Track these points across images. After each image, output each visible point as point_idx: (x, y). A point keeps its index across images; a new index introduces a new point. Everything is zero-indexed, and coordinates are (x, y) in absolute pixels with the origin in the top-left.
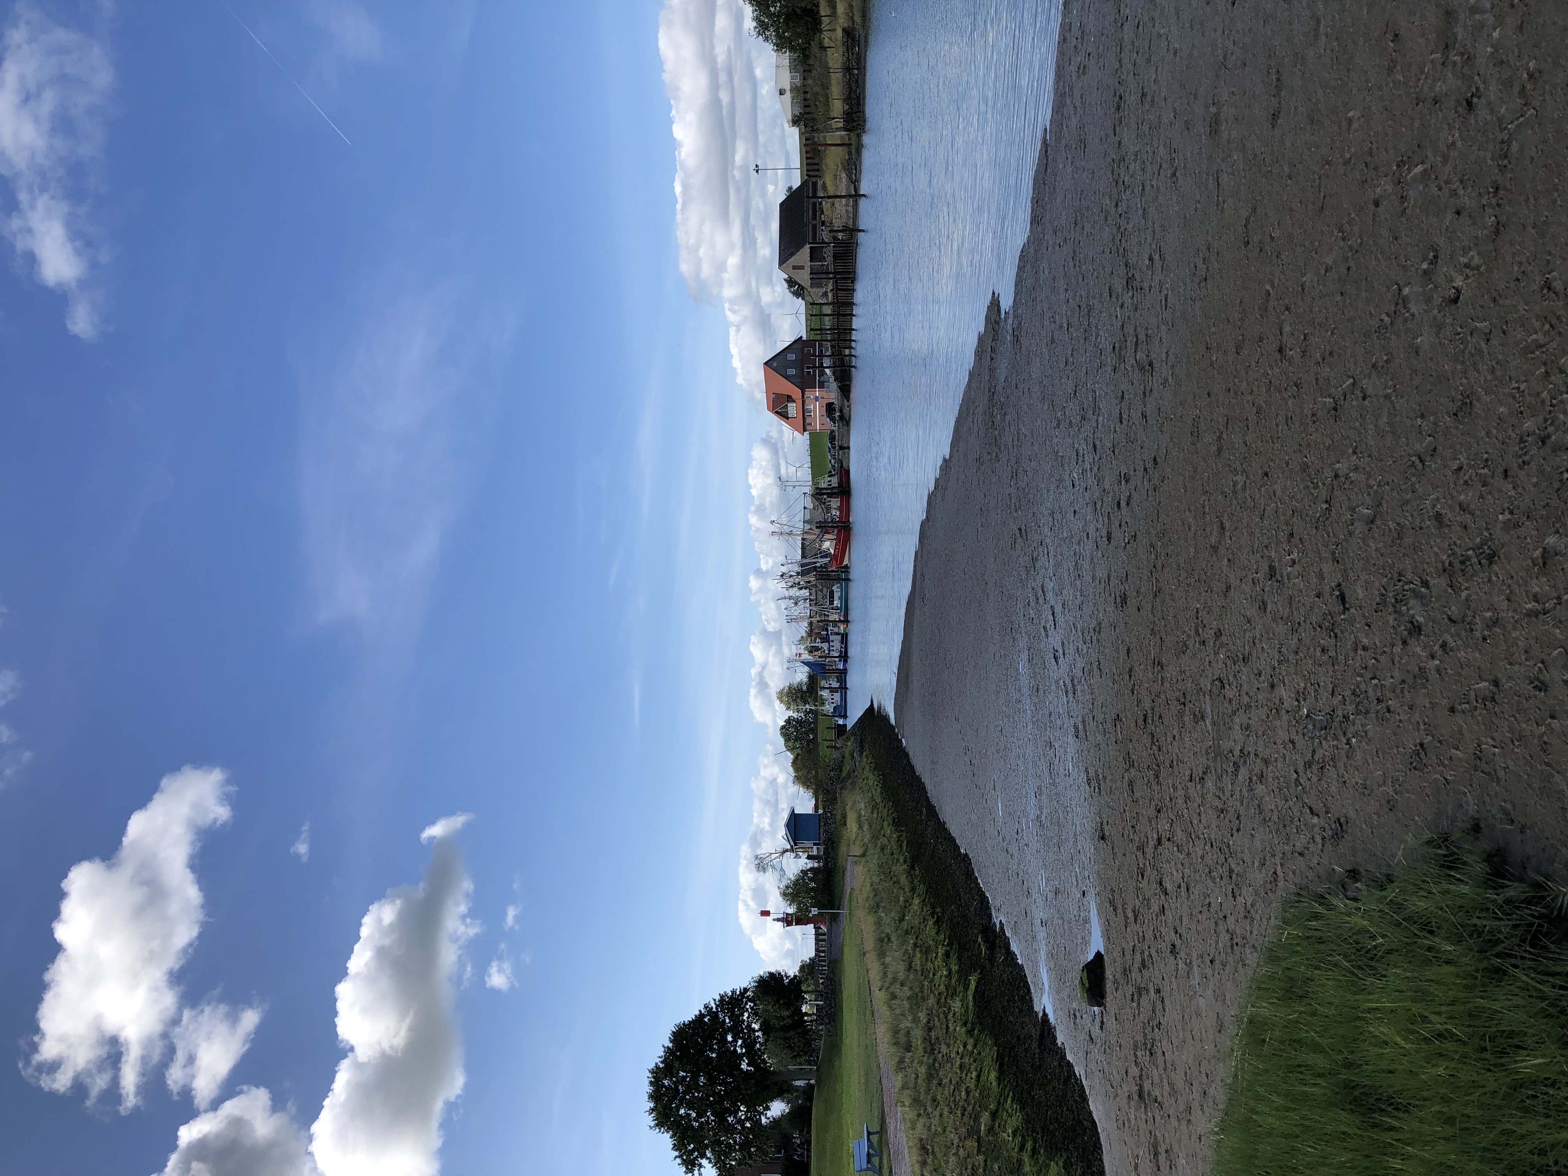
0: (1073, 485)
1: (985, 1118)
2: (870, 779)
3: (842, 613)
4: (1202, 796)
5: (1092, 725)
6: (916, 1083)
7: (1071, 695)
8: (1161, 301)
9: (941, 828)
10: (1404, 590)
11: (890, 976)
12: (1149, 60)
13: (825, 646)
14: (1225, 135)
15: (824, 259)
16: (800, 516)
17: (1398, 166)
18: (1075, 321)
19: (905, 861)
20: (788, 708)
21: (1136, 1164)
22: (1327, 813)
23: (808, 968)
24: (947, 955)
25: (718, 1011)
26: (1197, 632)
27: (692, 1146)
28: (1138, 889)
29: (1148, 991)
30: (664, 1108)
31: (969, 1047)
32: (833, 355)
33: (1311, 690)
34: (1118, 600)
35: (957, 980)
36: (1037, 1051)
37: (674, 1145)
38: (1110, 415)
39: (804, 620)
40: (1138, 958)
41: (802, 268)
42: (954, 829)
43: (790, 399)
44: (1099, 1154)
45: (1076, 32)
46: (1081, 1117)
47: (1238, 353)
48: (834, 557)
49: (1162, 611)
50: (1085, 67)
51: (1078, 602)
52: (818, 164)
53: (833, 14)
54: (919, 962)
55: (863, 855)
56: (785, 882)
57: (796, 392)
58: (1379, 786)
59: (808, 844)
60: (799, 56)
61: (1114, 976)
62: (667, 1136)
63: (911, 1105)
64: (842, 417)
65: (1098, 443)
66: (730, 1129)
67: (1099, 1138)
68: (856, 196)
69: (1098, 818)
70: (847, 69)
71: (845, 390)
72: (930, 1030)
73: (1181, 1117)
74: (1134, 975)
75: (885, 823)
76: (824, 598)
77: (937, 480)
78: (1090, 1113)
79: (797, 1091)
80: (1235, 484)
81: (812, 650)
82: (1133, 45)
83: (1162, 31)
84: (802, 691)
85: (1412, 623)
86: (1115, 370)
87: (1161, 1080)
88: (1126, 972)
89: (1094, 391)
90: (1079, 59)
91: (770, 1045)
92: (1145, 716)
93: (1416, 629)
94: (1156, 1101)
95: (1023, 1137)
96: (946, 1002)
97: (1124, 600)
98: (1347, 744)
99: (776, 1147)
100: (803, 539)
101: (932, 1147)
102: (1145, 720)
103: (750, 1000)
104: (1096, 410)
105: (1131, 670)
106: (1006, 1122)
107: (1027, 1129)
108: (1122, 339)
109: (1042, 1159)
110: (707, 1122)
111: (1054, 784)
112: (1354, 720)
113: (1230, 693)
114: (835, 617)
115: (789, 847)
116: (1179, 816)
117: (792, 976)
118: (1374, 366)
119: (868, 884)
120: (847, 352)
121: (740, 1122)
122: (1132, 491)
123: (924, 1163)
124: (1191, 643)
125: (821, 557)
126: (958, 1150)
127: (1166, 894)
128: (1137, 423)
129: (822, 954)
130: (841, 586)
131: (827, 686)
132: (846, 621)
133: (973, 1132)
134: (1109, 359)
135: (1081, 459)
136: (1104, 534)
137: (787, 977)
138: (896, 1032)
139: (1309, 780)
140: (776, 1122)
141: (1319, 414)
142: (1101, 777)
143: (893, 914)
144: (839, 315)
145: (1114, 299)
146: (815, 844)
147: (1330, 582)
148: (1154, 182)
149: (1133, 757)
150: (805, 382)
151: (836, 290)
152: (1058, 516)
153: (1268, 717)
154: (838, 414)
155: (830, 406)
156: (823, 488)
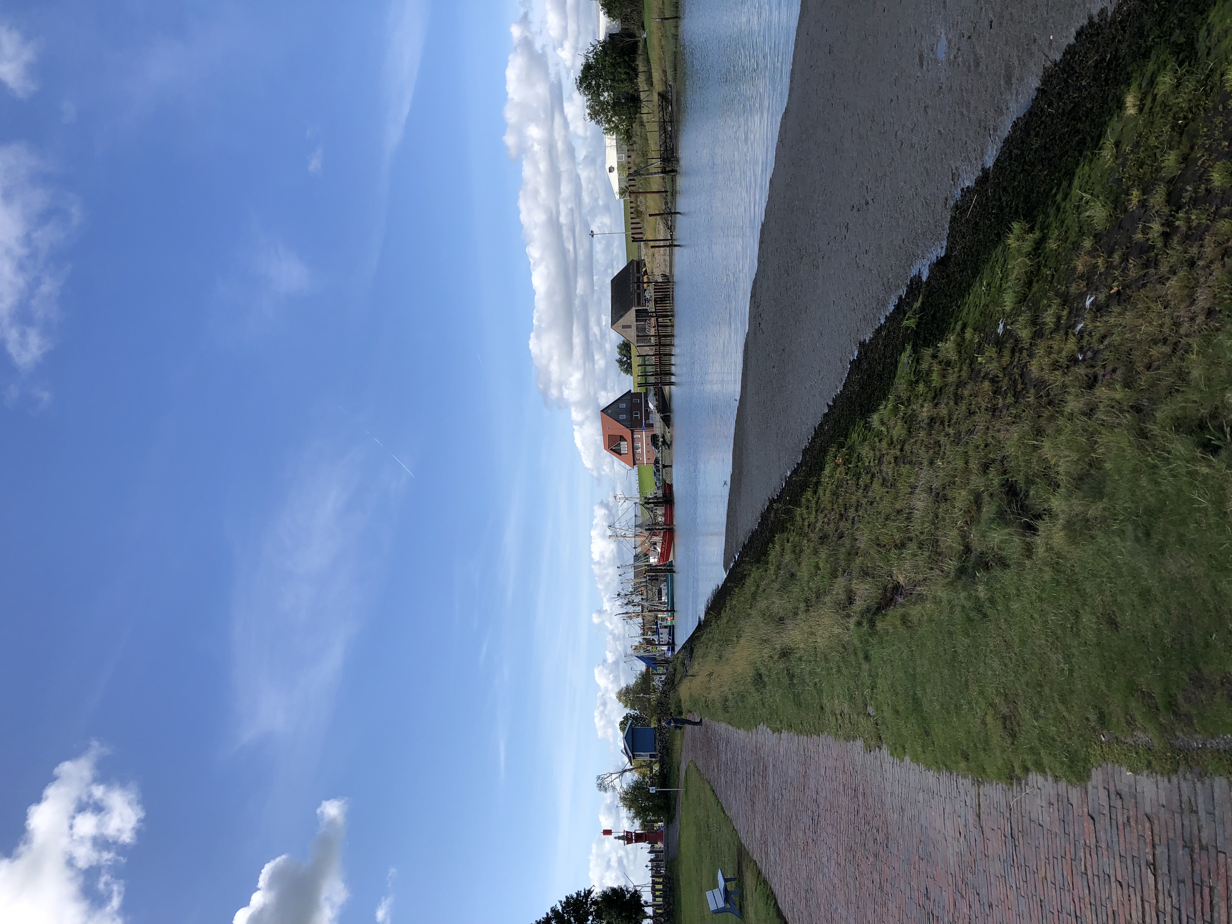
3: (669, 606)
13: (655, 638)
16: (632, 522)
20: (626, 706)
25: (564, 914)
41: (629, 327)
43: (622, 438)
48: (661, 557)
53: (649, 75)
57: (626, 433)
60: (624, 138)
64: (664, 442)
71: (667, 421)
76: (653, 595)
100: (635, 541)
103: (594, 904)
117: (633, 891)
130: (668, 583)
132: (672, 611)
137: (628, 892)
150: (634, 424)
154: (661, 440)
155: (654, 438)
156: (650, 499)
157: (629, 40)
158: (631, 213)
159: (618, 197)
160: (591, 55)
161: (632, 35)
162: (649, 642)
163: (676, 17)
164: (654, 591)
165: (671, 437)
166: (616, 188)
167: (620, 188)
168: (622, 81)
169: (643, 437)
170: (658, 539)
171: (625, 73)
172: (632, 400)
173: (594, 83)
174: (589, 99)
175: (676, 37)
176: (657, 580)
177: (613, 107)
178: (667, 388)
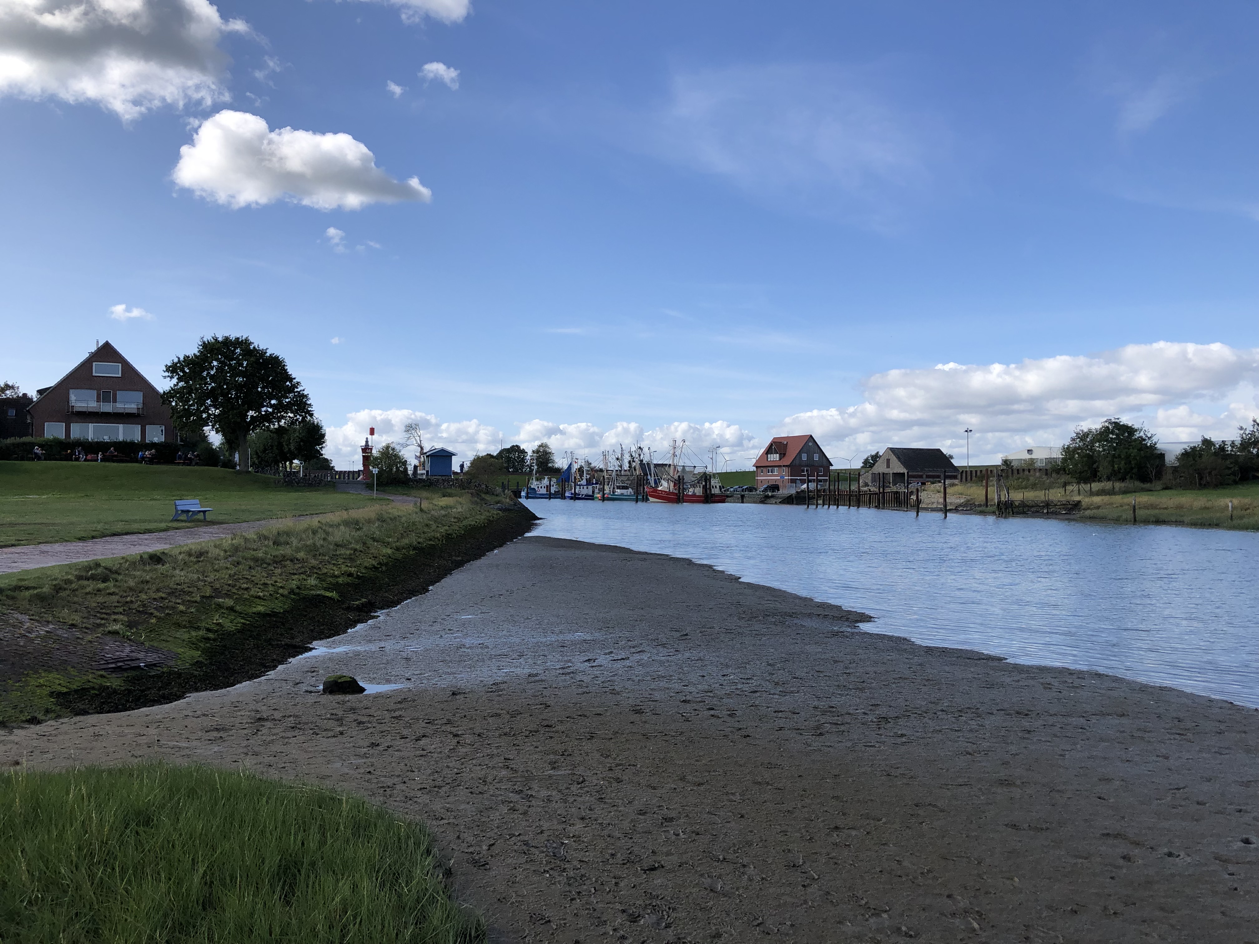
0: (724, 675)
1: (229, 602)
2: (480, 516)
3: (610, 496)
4: (494, 767)
5: (540, 687)
6: (250, 549)
7: (561, 671)
8: (871, 742)
9: (446, 572)
10: (662, 911)
11: (330, 530)
12: (1055, 736)
13: (584, 482)
14: (999, 790)
15: (895, 484)
16: (688, 463)
17: (978, 912)
18: (852, 678)
19: (419, 543)
20: (534, 452)
21: (208, 715)
22: (492, 856)
23: (326, 465)
24: (350, 575)
25: (295, 392)
26: (618, 765)
27: (188, 371)
28: (418, 719)
29: (341, 726)
30: (218, 349)
31: (281, 591)
32: (818, 491)
33: (583, 846)
34: (639, 708)
35: (331, 582)
36: (283, 643)
37: (189, 357)
38: (780, 704)
39: (605, 465)
40: (365, 719)
41: (888, 466)
42: (447, 581)
43: (783, 455)
44: (210, 687)
45: (1077, 682)
46: (236, 675)
47: (833, 797)
48: (655, 490)
49: (632, 740)
50: (1050, 688)
51: (634, 677)
52: (971, 479)
53: (1092, 494)
54: (342, 552)
55: (421, 510)
56: (398, 448)
57: (787, 461)
58: (516, 892)
59: (428, 467)
60: (1058, 465)
61: (348, 701)
62: (196, 351)
63: (233, 545)
64: (767, 497)
65: (758, 694)
66: (201, 401)
67: (222, 688)
68: (945, 511)
69: (468, 690)
70: (1047, 504)
71: (789, 500)
72: (292, 560)
73: (249, 748)
74: (352, 715)
75: (447, 528)
76: (623, 481)
77: (723, 572)
78: (240, 682)
79: (231, 455)
80: (733, 794)
81: (581, 470)
82: (1068, 725)
83: (1079, 746)
84: (548, 463)
85: (639, 916)
86: (815, 708)
87: (274, 735)
88: (353, 710)
89: (798, 692)
90: (1056, 684)
91: (267, 434)
92: (551, 726)
93: (634, 919)
94: (258, 730)
95: (216, 631)
96: (313, 573)
97: (639, 712)
98: (545, 871)
99: (186, 438)
100: (670, 465)
101: (202, 561)
102: (547, 726)
103: (304, 418)
104: (783, 693)
105: (585, 716)
106: (226, 618)
107: (223, 634)
108: (839, 714)
109: (202, 645)
110: (206, 383)
111: (490, 658)
112: (563, 875)
113: (574, 788)
114: (607, 489)
115: (425, 451)
116: (476, 751)
118: (828, 893)
119: (400, 513)
120: (820, 502)
121: (207, 410)
122: (722, 719)
123: (190, 555)
124: (609, 760)
125: (655, 480)
126: (202, 581)
127: (417, 740)
128: (776, 723)
129: (337, 477)
130: (632, 496)
131: (552, 483)
132: (604, 499)
133: (217, 592)
134: (824, 703)
135: (744, 681)
136: (688, 698)
137: (321, 448)
138: (288, 534)
139: (515, 844)
140: (204, 438)
141: (790, 855)
142: (500, 693)
143: (378, 533)
144: (850, 496)
145: (870, 708)
146: (427, 472)
147: (664, 860)
148: (961, 739)
149: (519, 717)
150: (795, 469)
151: (871, 494)
152: (699, 663)
153: (559, 815)
154: (770, 494)
155: (776, 488)
156: (710, 481)
157: (1154, 473)
159: (1004, 458)
160: (1142, 434)
164: (627, 482)
165: (771, 504)
166: (1012, 456)
167: (1010, 461)
168: (1112, 465)
169: (779, 477)
170: (671, 487)
171: (1120, 469)
172: (822, 466)
173: (1113, 436)
174: (1097, 432)
177: (1087, 455)
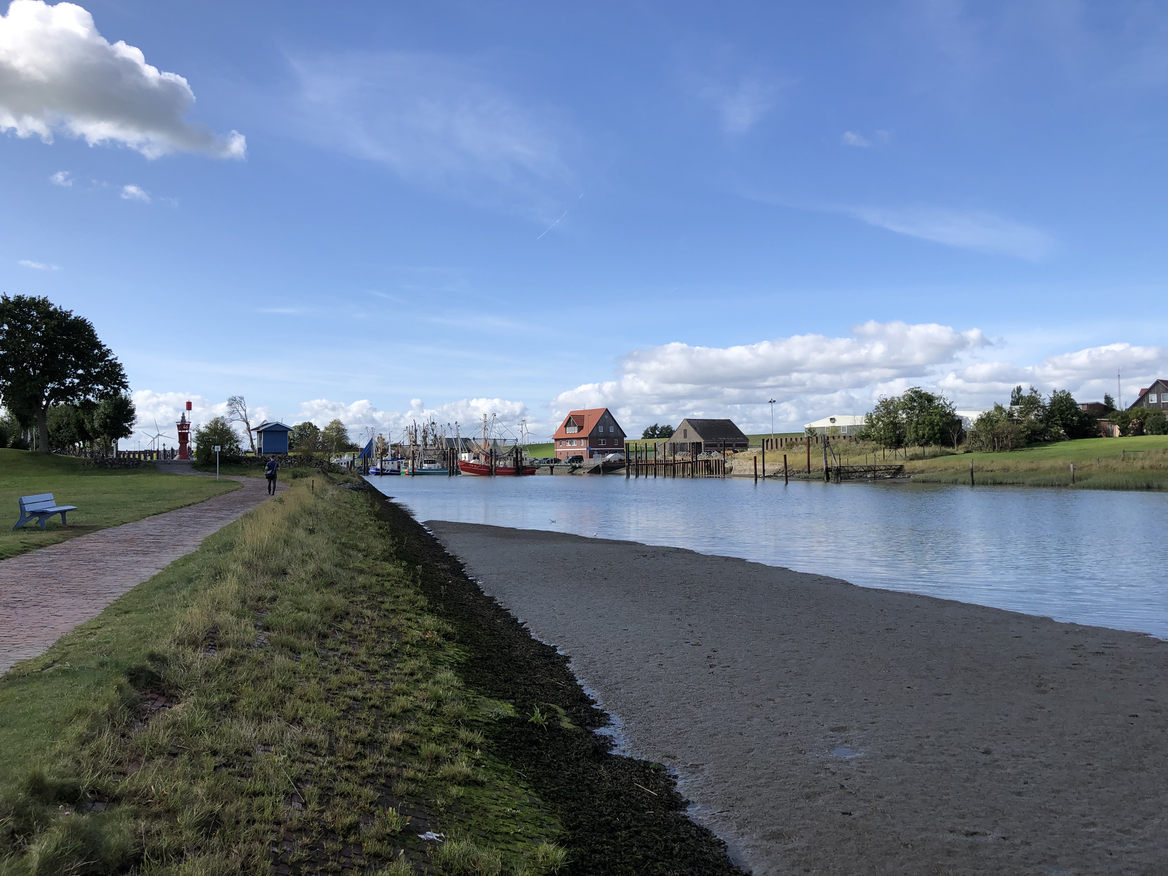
3: (419, 471)
13: (389, 457)
16: (499, 436)
20: (326, 428)
25: (105, 361)
30: (9, 310)
41: (685, 437)
43: (580, 428)
48: (465, 464)
52: (777, 447)
53: (908, 458)
57: (585, 433)
60: (863, 432)
64: (575, 468)
70: (871, 469)
71: (595, 471)
76: (429, 456)
84: (343, 440)
100: (480, 439)
103: (115, 391)
114: (414, 464)
115: (254, 427)
117: (131, 430)
130: (440, 470)
132: (414, 474)
137: (130, 425)
146: (260, 449)
150: (593, 440)
154: (577, 465)
155: (579, 459)
156: (521, 454)
157: (955, 438)
158: (791, 439)
159: (807, 426)
160: (942, 402)
161: (959, 441)
162: (385, 452)
163: (973, 484)
164: (434, 456)
165: (580, 475)
166: (815, 425)
167: (814, 429)
168: (916, 431)
169: (581, 448)
170: (482, 461)
171: (924, 435)
172: (617, 438)
173: (915, 404)
174: (899, 400)
175: (955, 482)
176: (444, 460)
177: (892, 422)
178: (625, 471)
